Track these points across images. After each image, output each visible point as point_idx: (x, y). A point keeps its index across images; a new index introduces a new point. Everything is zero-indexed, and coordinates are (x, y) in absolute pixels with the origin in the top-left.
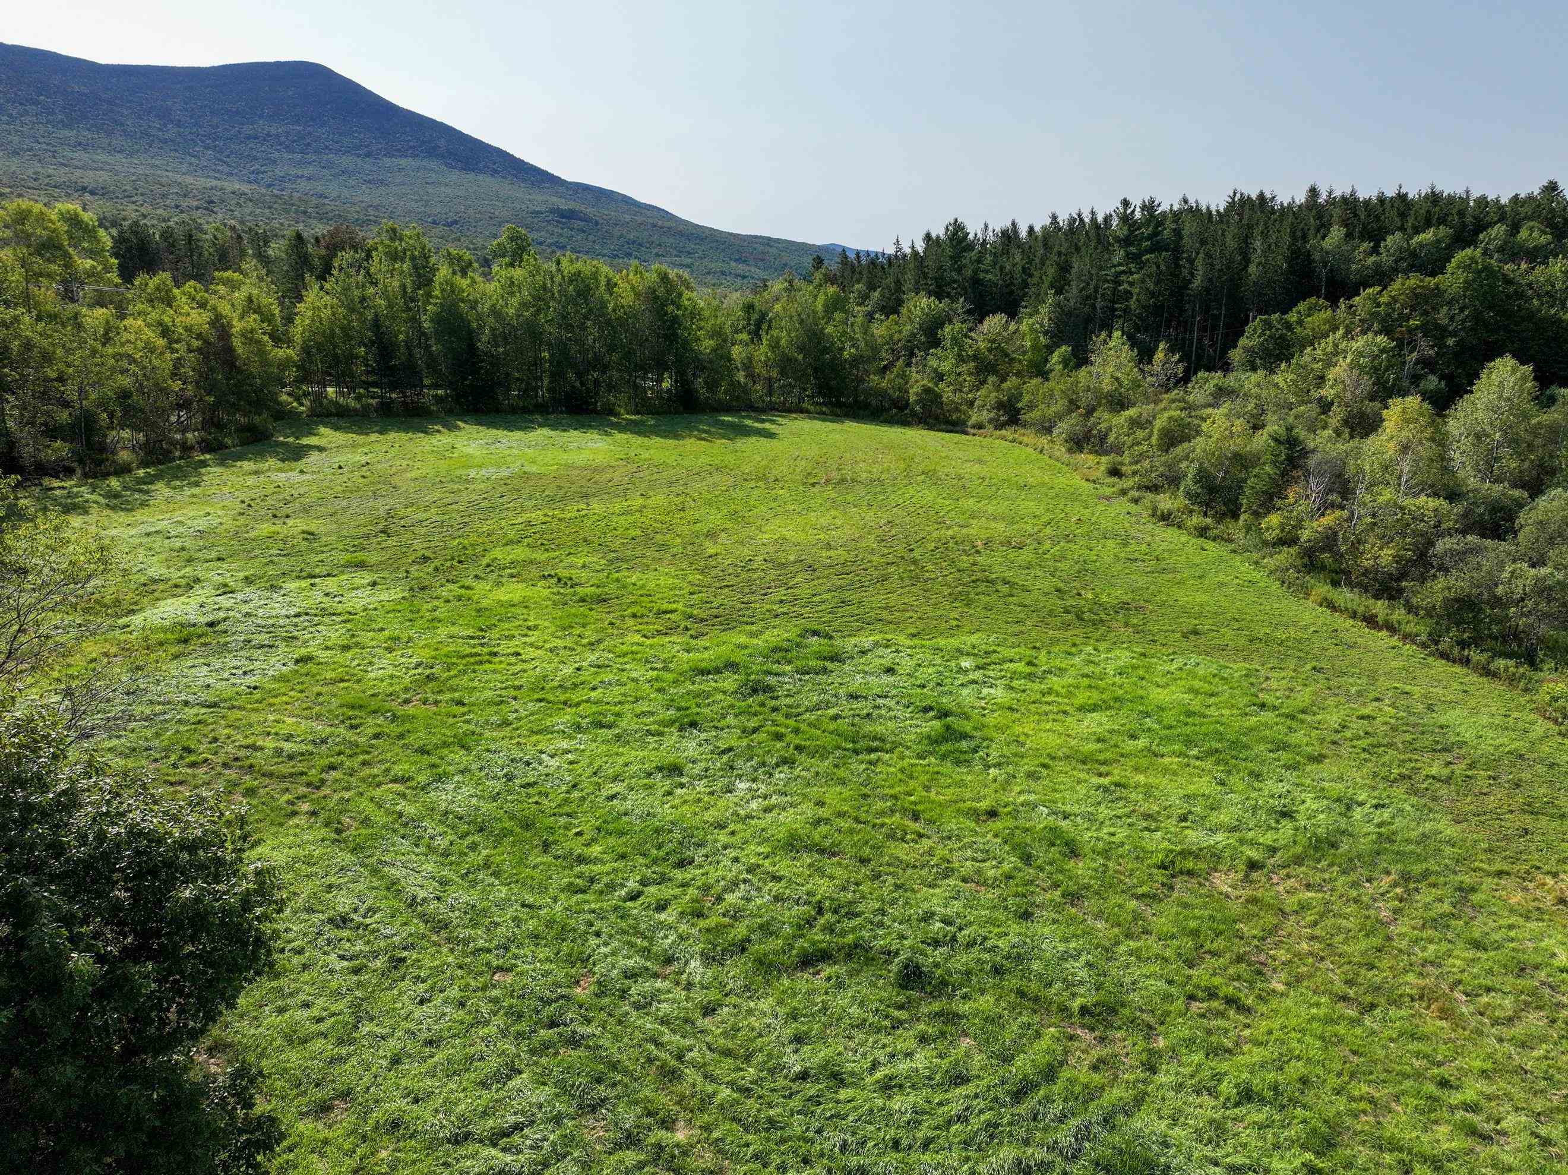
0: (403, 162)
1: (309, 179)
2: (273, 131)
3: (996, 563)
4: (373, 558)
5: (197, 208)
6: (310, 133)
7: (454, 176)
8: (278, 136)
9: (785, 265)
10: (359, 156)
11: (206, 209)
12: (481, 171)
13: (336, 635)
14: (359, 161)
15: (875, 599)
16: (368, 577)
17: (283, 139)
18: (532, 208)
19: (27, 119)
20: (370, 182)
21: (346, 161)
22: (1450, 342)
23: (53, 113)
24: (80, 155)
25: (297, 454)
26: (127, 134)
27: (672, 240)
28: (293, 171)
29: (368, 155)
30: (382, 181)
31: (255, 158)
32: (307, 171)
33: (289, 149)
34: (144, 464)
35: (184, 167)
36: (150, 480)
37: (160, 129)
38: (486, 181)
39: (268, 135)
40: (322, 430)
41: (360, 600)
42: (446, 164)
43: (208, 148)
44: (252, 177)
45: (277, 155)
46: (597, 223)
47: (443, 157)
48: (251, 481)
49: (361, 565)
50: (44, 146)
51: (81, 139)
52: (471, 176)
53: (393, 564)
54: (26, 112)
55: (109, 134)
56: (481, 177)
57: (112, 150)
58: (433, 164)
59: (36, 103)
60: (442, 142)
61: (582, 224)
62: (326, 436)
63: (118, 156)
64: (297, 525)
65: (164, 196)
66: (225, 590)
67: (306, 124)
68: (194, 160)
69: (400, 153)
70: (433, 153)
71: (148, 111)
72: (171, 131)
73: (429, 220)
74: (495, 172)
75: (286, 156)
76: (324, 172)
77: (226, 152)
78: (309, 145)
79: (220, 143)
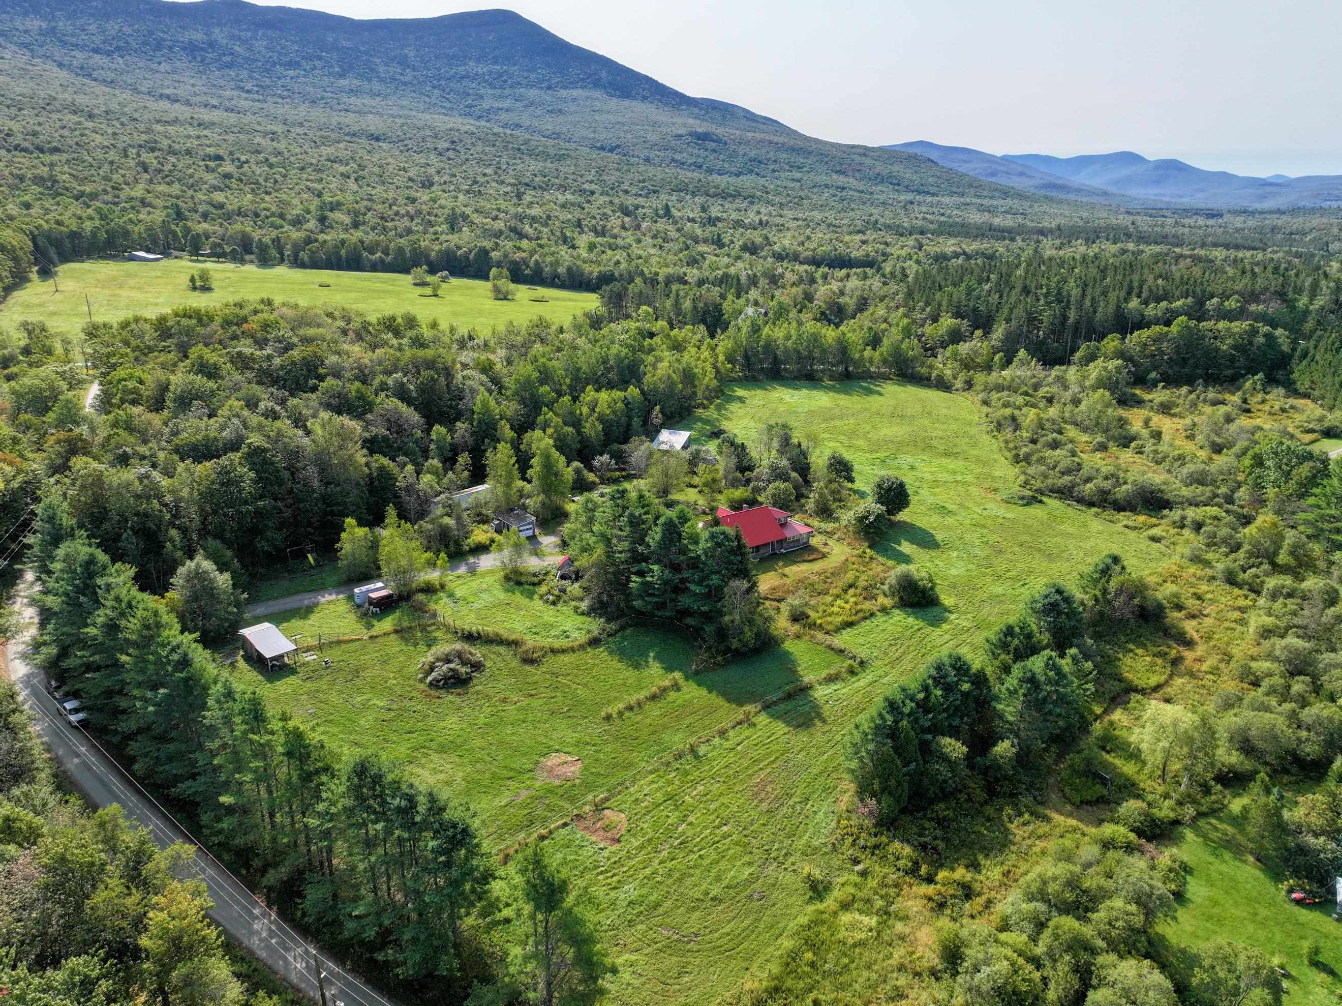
0: (575, 93)
1: (507, 110)
2: (480, 71)
3: (934, 443)
6: (506, 71)
7: (614, 104)
8: (483, 75)
9: (878, 174)
10: (542, 88)
12: (634, 98)
14: (543, 93)
15: (905, 449)
17: (487, 77)
18: (675, 131)
19: (316, 72)
20: (551, 112)
21: (533, 94)
22: (1166, 357)
23: (331, 67)
24: (355, 100)
26: (382, 80)
27: (784, 156)
28: (496, 105)
29: (549, 88)
30: (560, 111)
31: (468, 94)
32: (506, 104)
33: (492, 86)
35: (422, 106)
37: (402, 74)
38: (639, 108)
39: (476, 74)
42: (607, 93)
43: (434, 87)
44: (467, 110)
45: (482, 91)
46: (726, 144)
47: (605, 88)
50: (330, 95)
51: (353, 87)
52: (626, 103)
54: (315, 67)
55: (370, 80)
56: (634, 103)
57: (373, 95)
58: (598, 94)
59: (320, 58)
60: (604, 74)
61: (713, 145)
63: (378, 99)
67: (503, 64)
68: (427, 99)
69: (573, 85)
70: (597, 84)
71: (392, 59)
72: (409, 75)
73: (598, 145)
74: (645, 98)
75: (490, 91)
76: (518, 104)
77: (448, 90)
78: (506, 81)
79: (443, 83)
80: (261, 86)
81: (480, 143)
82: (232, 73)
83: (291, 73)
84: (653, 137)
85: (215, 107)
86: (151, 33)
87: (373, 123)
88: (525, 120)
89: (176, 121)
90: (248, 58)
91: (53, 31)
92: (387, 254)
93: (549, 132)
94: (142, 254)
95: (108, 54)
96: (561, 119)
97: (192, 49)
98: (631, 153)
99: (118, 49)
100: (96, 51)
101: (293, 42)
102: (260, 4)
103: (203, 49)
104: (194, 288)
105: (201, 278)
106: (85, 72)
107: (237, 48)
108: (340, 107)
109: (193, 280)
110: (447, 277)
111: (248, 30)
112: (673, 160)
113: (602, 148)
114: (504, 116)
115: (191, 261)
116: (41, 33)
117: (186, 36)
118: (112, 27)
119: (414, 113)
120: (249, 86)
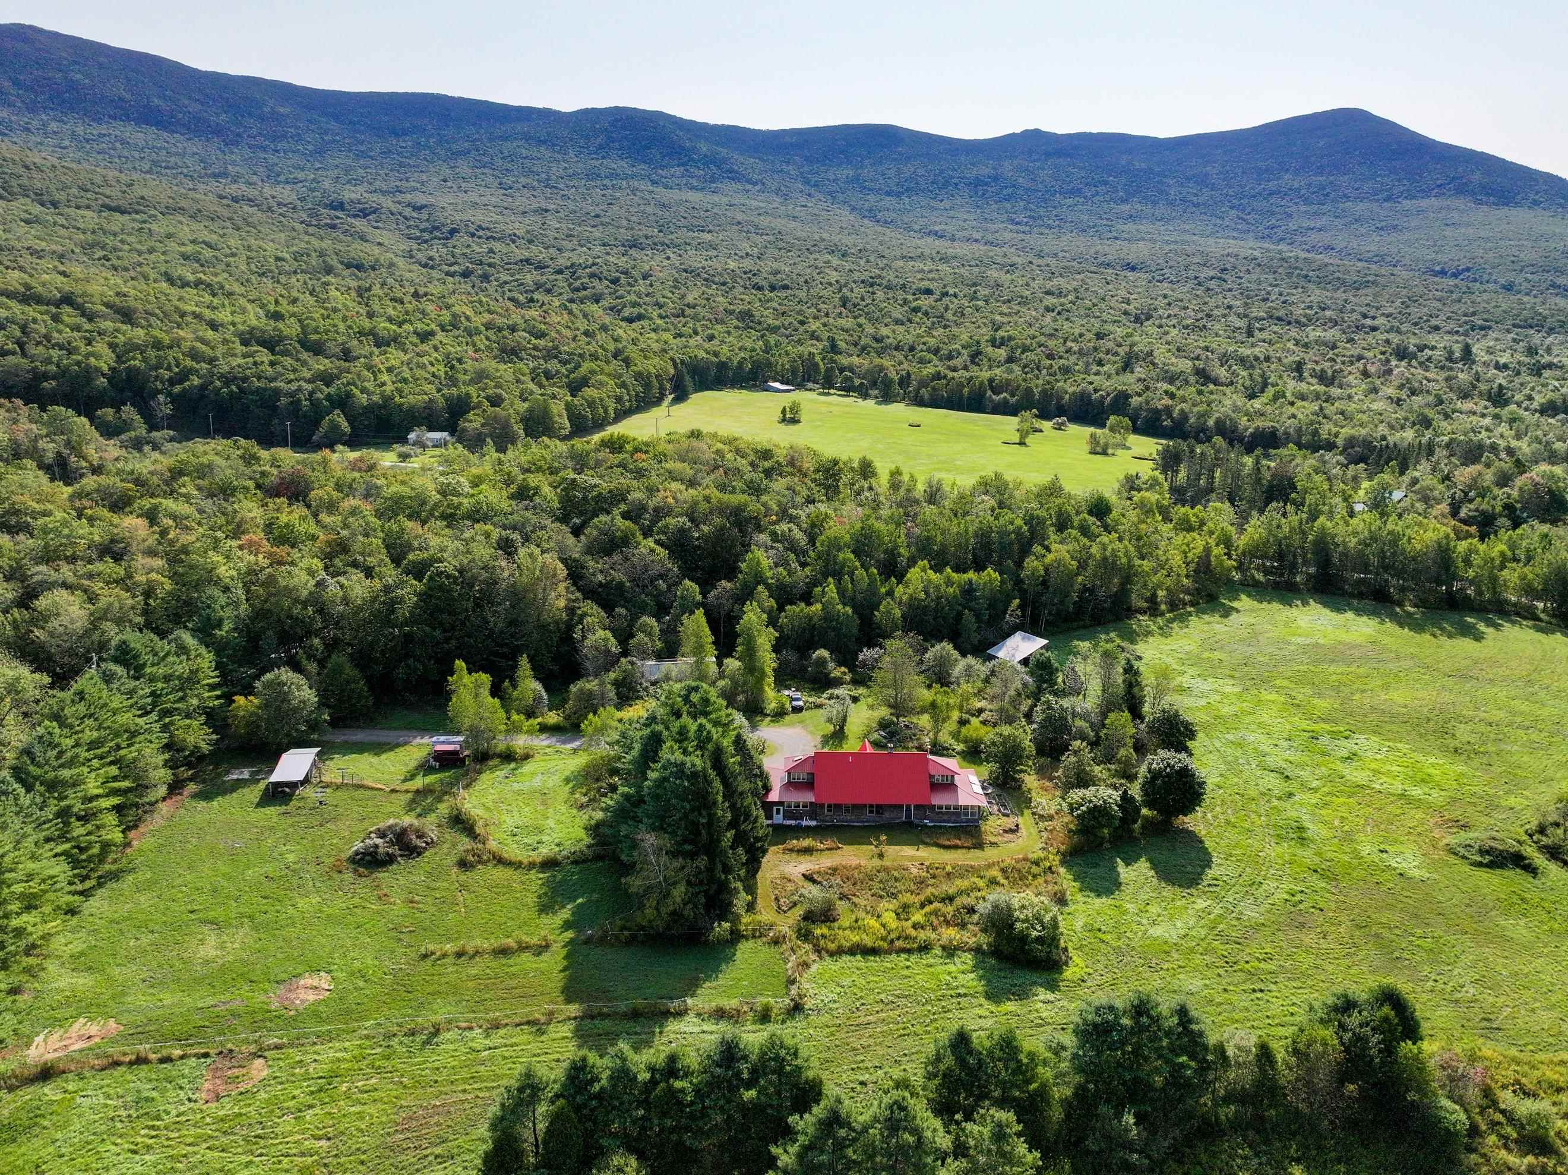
0: (1424, 203)
1: (1321, 230)
2: (1296, 185)
4: (1237, 675)
5: (1212, 278)
6: (1331, 183)
7: (1482, 213)
8: (1300, 189)
10: (1377, 201)
11: (1220, 278)
12: (1517, 204)
13: (1218, 698)
14: (1375, 206)
16: (1232, 682)
17: (1303, 192)
19: (1097, 199)
20: (1382, 229)
21: (1362, 208)
23: (1116, 191)
24: (1130, 226)
25: (1227, 612)
26: (1170, 203)
28: (1307, 224)
29: (1387, 199)
30: (1395, 227)
31: (1273, 213)
32: (1321, 222)
33: (1307, 201)
34: (1169, 611)
35: (1209, 230)
36: (1172, 621)
37: (1196, 195)
38: (1521, 217)
39: (1291, 189)
40: (1243, 597)
41: (1228, 689)
42: (1475, 200)
43: (1232, 208)
44: (1267, 232)
45: (1293, 208)
47: (1473, 193)
48: (1206, 627)
49: (1232, 677)
50: (1104, 222)
51: (1134, 212)
52: (1504, 211)
53: (1240, 678)
54: (1097, 193)
55: (1154, 203)
56: (1514, 212)
57: (1154, 219)
58: (1460, 203)
59: (1106, 183)
60: (1477, 176)
62: (1244, 602)
63: (1158, 224)
64: (1217, 655)
65: (1187, 268)
66: (1193, 677)
67: (1330, 173)
68: (1219, 221)
69: (1426, 193)
70: (1462, 190)
71: (1188, 179)
72: (1206, 195)
73: (1438, 268)
74: (1536, 203)
75: (1303, 208)
76: (1337, 222)
77: (1248, 210)
78: (1328, 195)
79: (1244, 201)
80: (1033, 218)
81: (1258, 270)
82: (1009, 206)
83: (1069, 201)
84: (1526, 256)
85: (976, 241)
86: (942, 172)
87: (1138, 251)
88: (1340, 242)
89: (921, 257)
90: (1029, 189)
91: (856, 179)
92: (1013, 395)
93: (1370, 255)
94: (777, 385)
95: (898, 195)
96: (1394, 237)
97: (977, 184)
98: (1486, 277)
99: (908, 190)
100: (888, 194)
101: (1080, 169)
102: (1059, 132)
103: (987, 184)
104: (784, 420)
105: (791, 409)
106: (872, 215)
107: (1021, 180)
108: (1110, 235)
109: (784, 411)
110: (1063, 424)
111: (1038, 160)
112: (1553, 285)
113: (1443, 273)
114: (1314, 237)
115: (820, 394)
116: (849, 181)
117: (972, 173)
118: (908, 170)
119: (1195, 238)
120: (1021, 218)
